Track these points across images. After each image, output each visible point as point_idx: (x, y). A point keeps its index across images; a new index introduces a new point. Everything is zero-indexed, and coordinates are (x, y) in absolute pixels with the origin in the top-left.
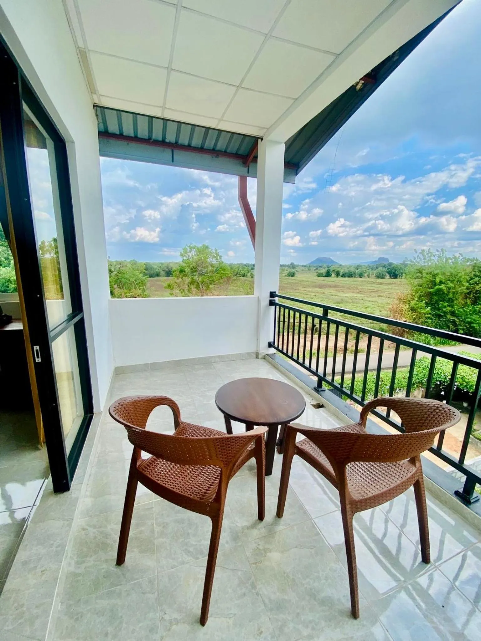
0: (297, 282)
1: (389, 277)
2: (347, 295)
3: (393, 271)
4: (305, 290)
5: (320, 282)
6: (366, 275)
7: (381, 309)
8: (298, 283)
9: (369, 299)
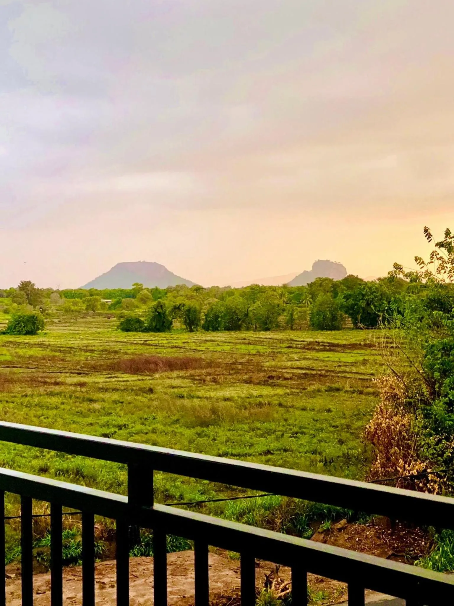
0: (48, 353)
1: (352, 326)
2: (228, 392)
3: (363, 304)
4: (82, 385)
5: (132, 349)
6: (282, 319)
7: (344, 435)
8: (53, 359)
9: (301, 404)
